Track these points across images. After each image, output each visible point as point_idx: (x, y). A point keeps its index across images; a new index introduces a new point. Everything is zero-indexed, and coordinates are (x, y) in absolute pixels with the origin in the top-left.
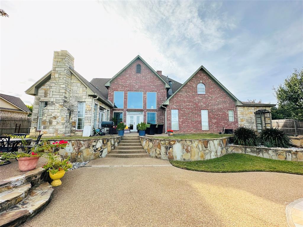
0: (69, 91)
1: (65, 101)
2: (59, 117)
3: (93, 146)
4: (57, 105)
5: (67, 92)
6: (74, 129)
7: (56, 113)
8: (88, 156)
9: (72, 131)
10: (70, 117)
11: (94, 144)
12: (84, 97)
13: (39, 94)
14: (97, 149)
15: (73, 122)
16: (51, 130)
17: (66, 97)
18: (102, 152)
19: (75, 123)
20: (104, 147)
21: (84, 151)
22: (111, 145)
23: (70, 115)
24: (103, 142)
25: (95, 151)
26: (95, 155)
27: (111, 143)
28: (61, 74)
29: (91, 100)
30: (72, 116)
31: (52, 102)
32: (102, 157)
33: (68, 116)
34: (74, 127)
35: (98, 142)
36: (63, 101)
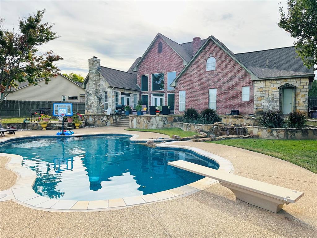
0: (99, 85)
1: (96, 92)
2: (94, 103)
3: (102, 119)
4: (92, 95)
5: (97, 86)
6: (103, 110)
7: (93, 100)
8: (99, 124)
9: (102, 112)
10: (100, 102)
11: (102, 118)
12: (106, 88)
13: (87, 88)
14: (104, 121)
15: (102, 106)
16: (91, 110)
17: (96, 90)
18: (107, 123)
19: (103, 106)
20: (108, 120)
21: (97, 121)
22: (113, 119)
23: (100, 101)
24: (107, 117)
25: (102, 122)
26: (103, 124)
27: (113, 118)
28: (93, 74)
29: (110, 90)
30: (102, 101)
31: (91, 93)
32: (107, 126)
33: (99, 102)
34: (103, 109)
35: (104, 117)
36: (94, 93)
